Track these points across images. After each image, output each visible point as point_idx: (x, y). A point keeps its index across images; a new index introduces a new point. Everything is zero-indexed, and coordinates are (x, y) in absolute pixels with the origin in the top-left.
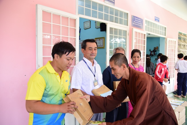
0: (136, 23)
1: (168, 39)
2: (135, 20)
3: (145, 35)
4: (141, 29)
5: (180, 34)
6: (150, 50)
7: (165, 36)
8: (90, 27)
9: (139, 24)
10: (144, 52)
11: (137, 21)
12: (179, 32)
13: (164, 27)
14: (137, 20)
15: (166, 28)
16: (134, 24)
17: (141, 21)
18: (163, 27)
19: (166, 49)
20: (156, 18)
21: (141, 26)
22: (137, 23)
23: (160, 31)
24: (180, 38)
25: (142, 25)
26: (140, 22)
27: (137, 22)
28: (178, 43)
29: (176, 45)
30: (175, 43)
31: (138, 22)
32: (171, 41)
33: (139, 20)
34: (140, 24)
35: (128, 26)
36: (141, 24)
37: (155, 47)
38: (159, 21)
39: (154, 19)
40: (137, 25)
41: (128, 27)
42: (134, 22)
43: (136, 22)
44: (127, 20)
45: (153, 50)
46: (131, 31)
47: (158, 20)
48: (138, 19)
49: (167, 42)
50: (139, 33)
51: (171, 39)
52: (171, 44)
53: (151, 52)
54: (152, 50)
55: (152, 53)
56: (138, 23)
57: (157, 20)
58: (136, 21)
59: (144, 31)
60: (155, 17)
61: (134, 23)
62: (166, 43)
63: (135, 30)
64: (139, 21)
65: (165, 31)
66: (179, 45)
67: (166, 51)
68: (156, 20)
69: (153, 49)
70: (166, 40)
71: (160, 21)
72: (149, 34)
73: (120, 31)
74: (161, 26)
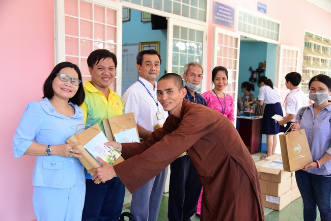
0: (221, 17)
1: (283, 47)
2: (220, 11)
3: (237, 39)
4: (230, 27)
5: (310, 36)
6: (251, 69)
7: (278, 40)
8: (128, 19)
9: (227, 19)
10: (235, 72)
11: (223, 12)
12: (306, 33)
13: (276, 23)
14: (224, 10)
15: (279, 25)
16: (217, 18)
17: (231, 12)
18: (273, 23)
19: (278, 67)
20: (260, 6)
21: (231, 22)
22: (223, 15)
23: (268, 32)
24: (307, 45)
25: (233, 20)
26: (230, 14)
27: (223, 14)
28: (302, 55)
29: (298, 59)
30: (297, 55)
31: (225, 14)
32: (289, 51)
33: (227, 9)
34: (228, 17)
35: (205, 21)
36: (231, 18)
37: (262, 63)
38: (265, 11)
39: (256, 8)
40: (223, 19)
41: (207, 24)
42: (218, 14)
43: (221, 15)
44: (204, 10)
45: (257, 70)
46: (212, 32)
47: (263, 9)
48: (225, 9)
49: (280, 52)
50: (226, 36)
51: (288, 48)
52: (289, 56)
53: (253, 73)
54: (254, 69)
55: (255, 76)
56: (225, 16)
57: (261, 10)
58: (220, 13)
59: (235, 31)
60: (259, 3)
61: (218, 16)
62: (279, 55)
63: (219, 30)
64: (227, 13)
65: (278, 31)
66: (306, 58)
67: (278, 71)
68: (259, 9)
69: (257, 67)
70: (279, 49)
71: (267, 11)
72: (245, 37)
73: (192, 31)
74: (269, 22)
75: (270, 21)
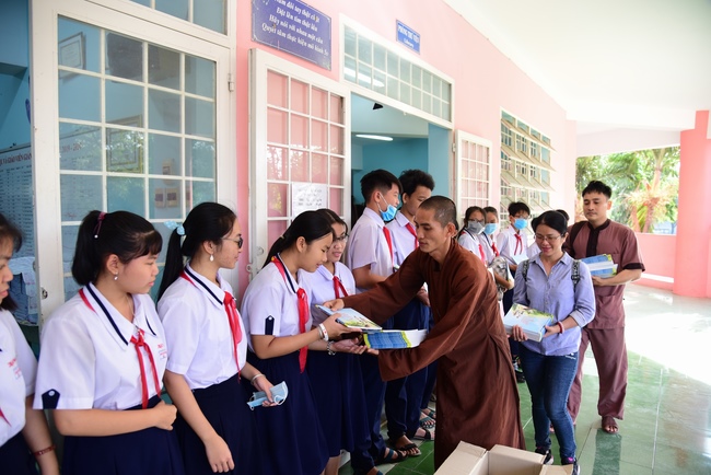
0: (286, 30)
1: (462, 136)
2: (281, 11)
3: (341, 99)
4: (319, 65)
5: (508, 121)
9: (308, 40)
10: (341, 191)
11: (289, 16)
12: (504, 115)
14: (293, 13)
16: (272, 30)
17: (316, 25)
19: (455, 180)
20: (403, 30)
21: (321, 51)
22: (293, 28)
24: (507, 141)
25: (328, 45)
27: (291, 22)
28: (500, 158)
29: (491, 165)
30: (488, 155)
31: (298, 25)
32: (474, 145)
33: (307, 14)
34: (311, 36)
35: (226, 34)
36: (320, 41)
38: (416, 47)
39: (394, 34)
40: (294, 39)
41: (231, 40)
43: (284, 24)
47: (412, 41)
48: (297, 10)
49: (455, 146)
51: (472, 138)
52: (474, 157)
56: (299, 31)
57: (406, 41)
58: (279, 16)
60: (399, 24)
61: (272, 24)
62: (455, 153)
63: (268, 60)
64: (307, 25)
65: (450, 100)
68: (401, 37)
71: (421, 47)
74: (427, 73)
75: (430, 74)
